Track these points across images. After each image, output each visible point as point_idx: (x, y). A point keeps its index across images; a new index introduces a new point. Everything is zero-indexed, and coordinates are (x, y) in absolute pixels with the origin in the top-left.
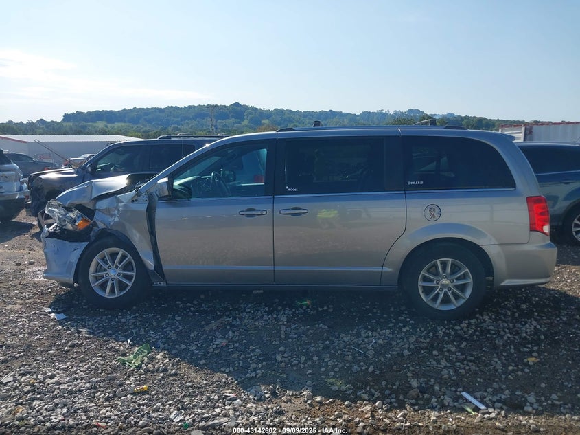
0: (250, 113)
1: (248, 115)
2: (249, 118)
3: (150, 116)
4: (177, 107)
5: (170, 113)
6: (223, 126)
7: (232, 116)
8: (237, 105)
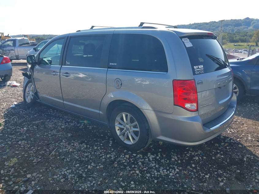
0: (254, 23)
1: (253, 24)
2: (253, 25)
3: (201, 27)
4: (215, 22)
5: (211, 24)
6: (237, 30)
7: (244, 25)
8: (248, 18)
